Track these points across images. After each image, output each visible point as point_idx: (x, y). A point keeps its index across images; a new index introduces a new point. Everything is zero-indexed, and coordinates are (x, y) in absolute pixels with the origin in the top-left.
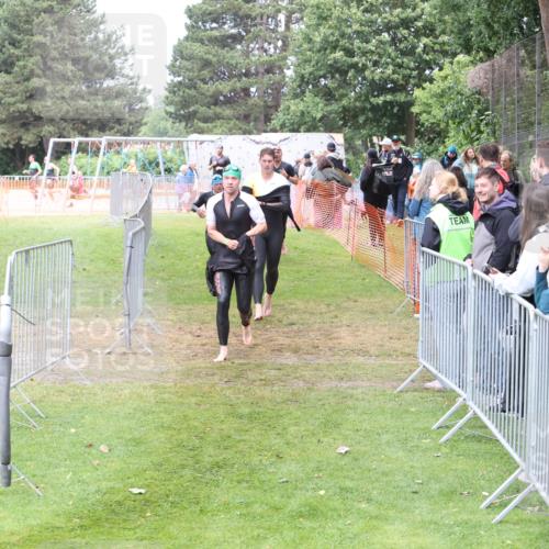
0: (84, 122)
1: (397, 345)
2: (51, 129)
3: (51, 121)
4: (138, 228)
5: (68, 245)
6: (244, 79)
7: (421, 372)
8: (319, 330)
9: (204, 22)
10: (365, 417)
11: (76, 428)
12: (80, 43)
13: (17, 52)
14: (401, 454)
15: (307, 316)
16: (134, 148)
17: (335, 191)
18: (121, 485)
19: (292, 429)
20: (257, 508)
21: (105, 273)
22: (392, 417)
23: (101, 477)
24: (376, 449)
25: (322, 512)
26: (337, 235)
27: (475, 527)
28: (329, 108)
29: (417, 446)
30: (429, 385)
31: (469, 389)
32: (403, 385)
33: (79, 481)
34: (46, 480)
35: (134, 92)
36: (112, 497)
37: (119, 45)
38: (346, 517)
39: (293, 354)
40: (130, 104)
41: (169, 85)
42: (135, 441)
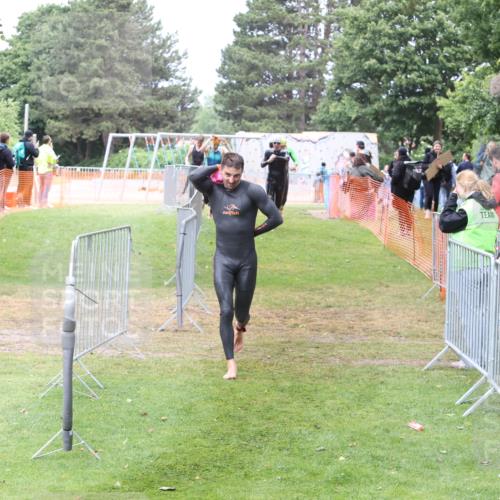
0: (141, 120)
1: (425, 327)
2: (109, 124)
3: (110, 117)
4: (190, 217)
5: (126, 231)
6: (286, 82)
7: (446, 352)
8: (354, 312)
9: (252, 29)
10: (395, 392)
11: (132, 398)
12: (138, 47)
13: (81, 54)
14: (427, 426)
15: (344, 299)
16: (184, 143)
17: (369, 186)
18: (172, 451)
20: (297, 474)
21: (159, 257)
22: (420, 393)
23: (154, 443)
24: (405, 421)
25: (355, 478)
26: (372, 226)
27: (494, 493)
28: (364, 111)
29: (443, 420)
30: (454, 364)
31: (490, 368)
33: (135, 447)
34: (103, 445)
35: (186, 92)
36: (164, 461)
37: (173, 50)
38: (377, 483)
39: (330, 334)
40: (182, 103)
41: (218, 85)
42: (186, 411)
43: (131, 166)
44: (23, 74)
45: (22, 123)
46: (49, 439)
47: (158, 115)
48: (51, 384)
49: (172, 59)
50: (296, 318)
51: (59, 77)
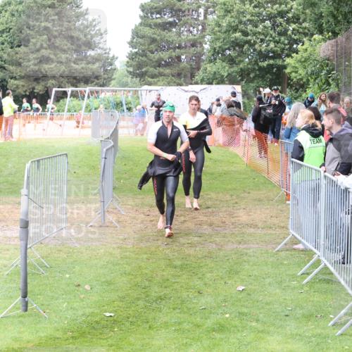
0: (75, 78)
1: (275, 221)
2: (54, 82)
3: (54, 77)
4: (109, 146)
5: (64, 157)
6: (177, 50)
7: (290, 239)
8: (225, 211)
9: (152, 13)
10: (255, 267)
11: (69, 274)
12: (73, 27)
14: (278, 291)
15: (218, 203)
16: (106, 94)
17: (236, 122)
18: (99, 311)
19: (208, 275)
20: (186, 326)
21: (89, 175)
22: (272, 268)
23: (85, 306)
24: (262, 287)
25: (227, 328)
26: (237, 150)
27: (325, 338)
28: (232, 70)
29: (288, 286)
30: (296, 246)
31: (322, 249)
32: (279, 247)
33: (71, 308)
34: (50, 308)
35: (107, 58)
36: (93, 318)
37: (97, 28)
38: (243, 331)
39: (209, 227)
40: (104, 66)
41: (129, 54)
42: (107, 282)
43: (69, 111)
46: (12, 303)
47: (87, 74)
48: (13, 265)
49: (97, 36)
50: (185, 216)
51: (17, 49)
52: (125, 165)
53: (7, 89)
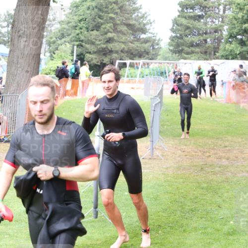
0: (132, 54)
2: (116, 55)
3: (117, 52)
4: (157, 102)
6: (204, 35)
8: (238, 149)
9: (187, 9)
12: (130, 18)
13: (102, 21)
15: (233, 143)
16: (154, 65)
19: (226, 195)
20: (209, 230)
25: (238, 232)
28: (243, 49)
33: (129, 216)
35: (155, 40)
37: (147, 19)
39: (226, 161)
40: (153, 46)
41: (171, 37)
42: (155, 198)
43: (128, 77)
44: (73, 31)
45: (73, 55)
46: (86, 213)
47: (141, 51)
48: (87, 186)
49: (147, 24)
50: (209, 152)
51: (92, 32)
52: (167, 115)
53: (84, 61)
